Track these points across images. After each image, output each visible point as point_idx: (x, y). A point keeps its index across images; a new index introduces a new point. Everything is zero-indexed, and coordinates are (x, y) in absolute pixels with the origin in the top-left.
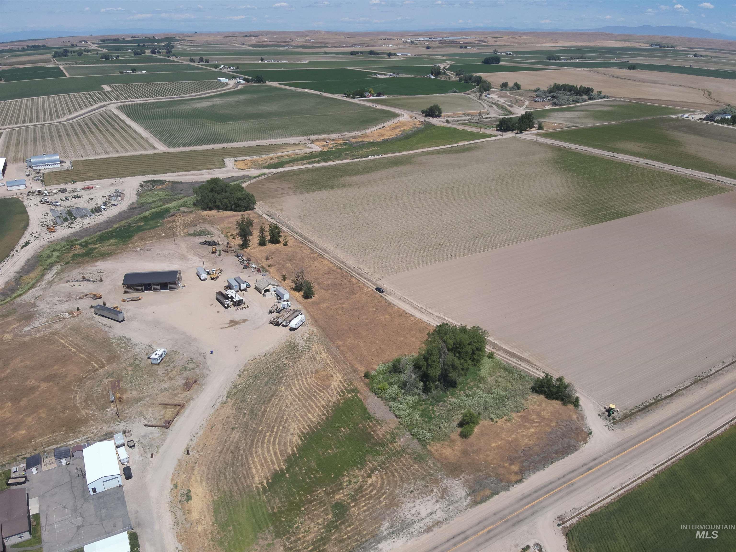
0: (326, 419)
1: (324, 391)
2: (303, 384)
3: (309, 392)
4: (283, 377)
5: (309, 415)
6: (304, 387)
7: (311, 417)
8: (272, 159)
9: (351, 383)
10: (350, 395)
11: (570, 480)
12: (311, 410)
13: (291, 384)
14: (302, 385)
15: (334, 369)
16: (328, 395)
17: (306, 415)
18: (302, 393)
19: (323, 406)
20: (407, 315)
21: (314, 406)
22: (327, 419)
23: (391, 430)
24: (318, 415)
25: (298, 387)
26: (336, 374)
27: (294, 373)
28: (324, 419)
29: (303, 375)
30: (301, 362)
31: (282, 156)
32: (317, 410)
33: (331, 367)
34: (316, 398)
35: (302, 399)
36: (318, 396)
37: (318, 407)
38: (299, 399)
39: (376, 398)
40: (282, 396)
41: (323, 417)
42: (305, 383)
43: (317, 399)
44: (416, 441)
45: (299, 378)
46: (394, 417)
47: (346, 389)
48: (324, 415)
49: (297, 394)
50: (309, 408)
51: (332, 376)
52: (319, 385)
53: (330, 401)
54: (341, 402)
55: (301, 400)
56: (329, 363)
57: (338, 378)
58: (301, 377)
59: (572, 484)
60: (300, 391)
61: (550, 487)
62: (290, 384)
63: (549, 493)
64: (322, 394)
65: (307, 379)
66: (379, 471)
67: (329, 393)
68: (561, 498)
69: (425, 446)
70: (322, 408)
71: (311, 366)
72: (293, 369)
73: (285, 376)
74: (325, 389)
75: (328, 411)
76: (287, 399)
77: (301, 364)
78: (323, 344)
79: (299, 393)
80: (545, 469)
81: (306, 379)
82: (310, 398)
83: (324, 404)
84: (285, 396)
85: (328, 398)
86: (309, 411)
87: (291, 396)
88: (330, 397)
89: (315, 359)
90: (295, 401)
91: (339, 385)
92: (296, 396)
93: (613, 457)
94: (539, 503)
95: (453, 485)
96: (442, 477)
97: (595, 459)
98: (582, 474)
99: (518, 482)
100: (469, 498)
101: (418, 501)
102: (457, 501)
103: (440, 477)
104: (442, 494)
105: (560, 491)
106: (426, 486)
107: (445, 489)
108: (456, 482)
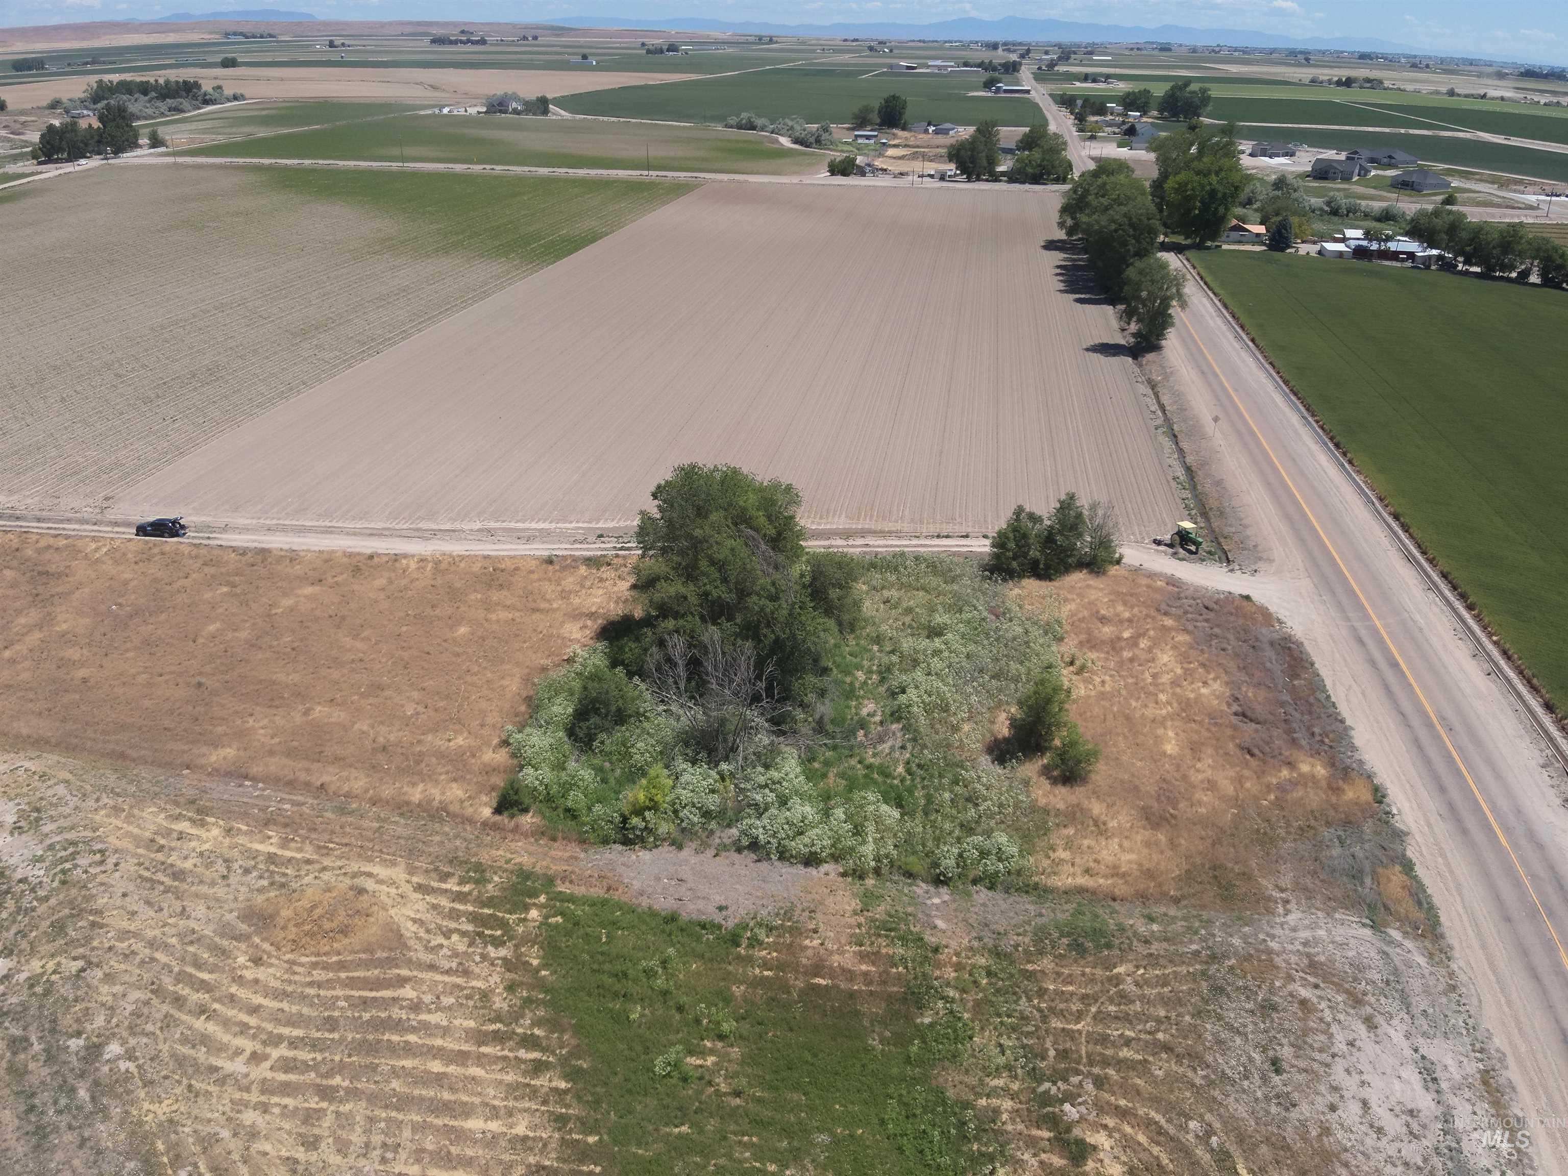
0: (566, 1077)
1: (404, 972)
2: (254, 1010)
3: (331, 1024)
4: (94, 1051)
5: (474, 1124)
6: (278, 1021)
7: (494, 1126)
9: (479, 868)
10: (534, 913)
12: (446, 1096)
13: (185, 1050)
14: (253, 1021)
15: (327, 862)
16: (439, 977)
17: (459, 1135)
18: (304, 1055)
19: (481, 1038)
20: (376, 560)
21: (436, 1066)
22: (572, 1074)
23: (862, 920)
24: (512, 1089)
25: (249, 1045)
26: (369, 875)
27: (135, 995)
28: (563, 1085)
29: (205, 976)
30: (117, 921)
32: (475, 1071)
33: (308, 862)
34: (398, 1026)
35: (337, 1080)
36: (397, 1013)
37: (462, 1058)
38: (326, 1093)
39: (645, 855)
40: (207, 1142)
41: (542, 1082)
42: (258, 1000)
43: (414, 1030)
44: (982, 895)
45: (196, 997)
46: (801, 870)
47: (490, 902)
48: (538, 1067)
49: (282, 1077)
50: (428, 1093)
51: (361, 891)
52: (342, 966)
53: (485, 995)
54: (535, 962)
55: (336, 1089)
56: (272, 850)
57: (393, 883)
58: (204, 986)
59: (1444, 719)
60: (275, 1053)
61: (1434, 755)
62: (180, 1061)
64: (408, 992)
65: (249, 974)
66: (1070, 1098)
67: (432, 967)
68: (1490, 763)
69: (1036, 887)
70: (484, 1049)
71: (200, 910)
72: (109, 978)
73: (107, 1037)
74: (391, 962)
75: (529, 1042)
76: (254, 1135)
77: (124, 935)
78: (140, 803)
79: (287, 1065)
80: (1347, 723)
81: (239, 980)
82: (372, 1048)
83: (472, 1024)
84: (225, 1134)
85: (458, 986)
86: (447, 1108)
87: (265, 1108)
88: (460, 981)
89: (180, 875)
90: (310, 1117)
91: (435, 907)
92: (286, 1089)
93: (1367, 617)
94: (1494, 809)
95: (1304, 934)
96: (1245, 938)
97: (1361, 642)
98: (1410, 685)
99: (1379, 795)
100: (1396, 934)
101: (1338, 1074)
102: (1396, 972)
103: (1236, 941)
104: (1339, 988)
105: (1460, 749)
106: (1268, 1008)
107: (1313, 966)
108: (1292, 918)
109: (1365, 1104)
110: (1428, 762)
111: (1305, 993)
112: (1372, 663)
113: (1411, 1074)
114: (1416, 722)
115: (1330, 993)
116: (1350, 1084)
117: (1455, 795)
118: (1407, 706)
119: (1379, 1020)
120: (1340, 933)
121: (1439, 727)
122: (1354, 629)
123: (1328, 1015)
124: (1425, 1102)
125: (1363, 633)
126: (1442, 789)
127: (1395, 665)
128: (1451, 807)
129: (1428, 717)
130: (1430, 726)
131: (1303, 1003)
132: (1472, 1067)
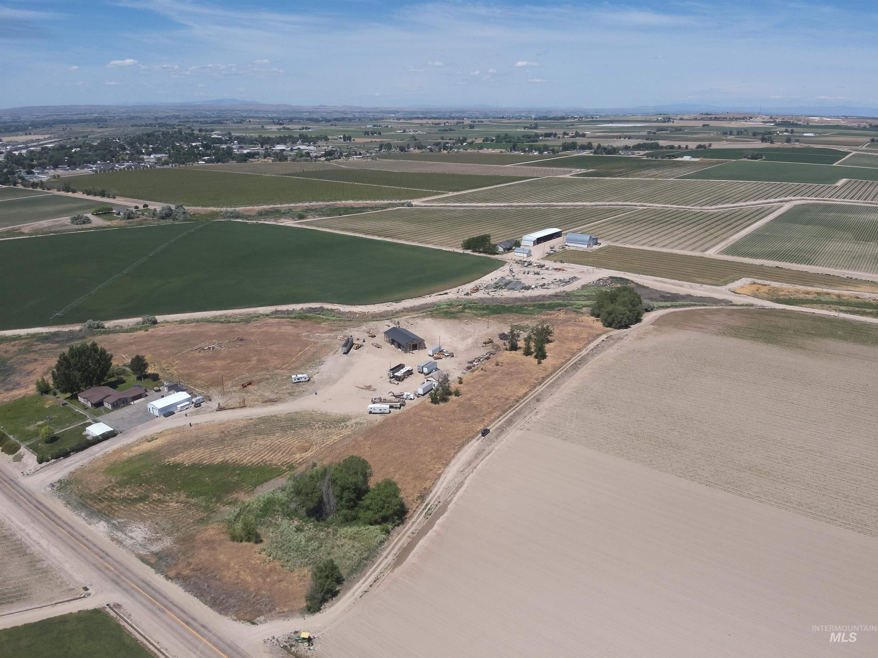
0: (248, 466)
1: (284, 454)
3: (280, 447)
8: (808, 293)
9: (302, 464)
11: (170, 610)
16: (280, 457)
21: (262, 455)
23: (241, 500)
26: (311, 452)
31: (829, 294)
36: (276, 453)
37: (262, 458)
39: (285, 481)
43: (272, 454)
47: (292, 464)
48: (253, 464)
50: (259, 454)
51: (307, 451)
53: (272, 461)
54: (274, 467)
55: (267, 447)
57: (306, 455)
59: (163, 612)
61: (160, 597)
63: (152, 597)
64: (279, 454)
66: (185, 505)
67: (282, 457)
68: (145, 606)
73: (296, 431)
74: (287, 453)
75: (258, 464)
80: (187, 593)
82: (272, 450)
83: (267, 459)
85: (276, 459)
87: (270, 442)
90: (265, 445)
91: (296, 458)
93: (209, 640)
94: (138, 592)
95: (165, 543)
96: (175, 536)
97: (203, 626)
98: (178, 618)
99: (168, 577)
100: (148, 553)
101: (147, 529)
102: (145, 548)
103: (176, 534)
104: (153, 539)
105: (154, 604)
106: (163, 529)
107: (160, 539)
108: (169, 544)
109: (140, 528)
110: (160, 594)
111: (158, 535)
112: (194, 619)
113: (134, 536)
114: (170, 605)
115: (155, 538)
116: (144, 529)
117: (149, 589)
118: (174, 608)
119: (144, 540)
120: (158, 547)
121: (163, 608)
122: (209, 631)
123: (153, 534)
124: (131, 534)
125: (206, 632)
126: (153, 589)
127: (187, 623)
128: (149, 585)
129: (168, 609)
130: (166, 606)
131: (158, 533)
132: (124, 543)
